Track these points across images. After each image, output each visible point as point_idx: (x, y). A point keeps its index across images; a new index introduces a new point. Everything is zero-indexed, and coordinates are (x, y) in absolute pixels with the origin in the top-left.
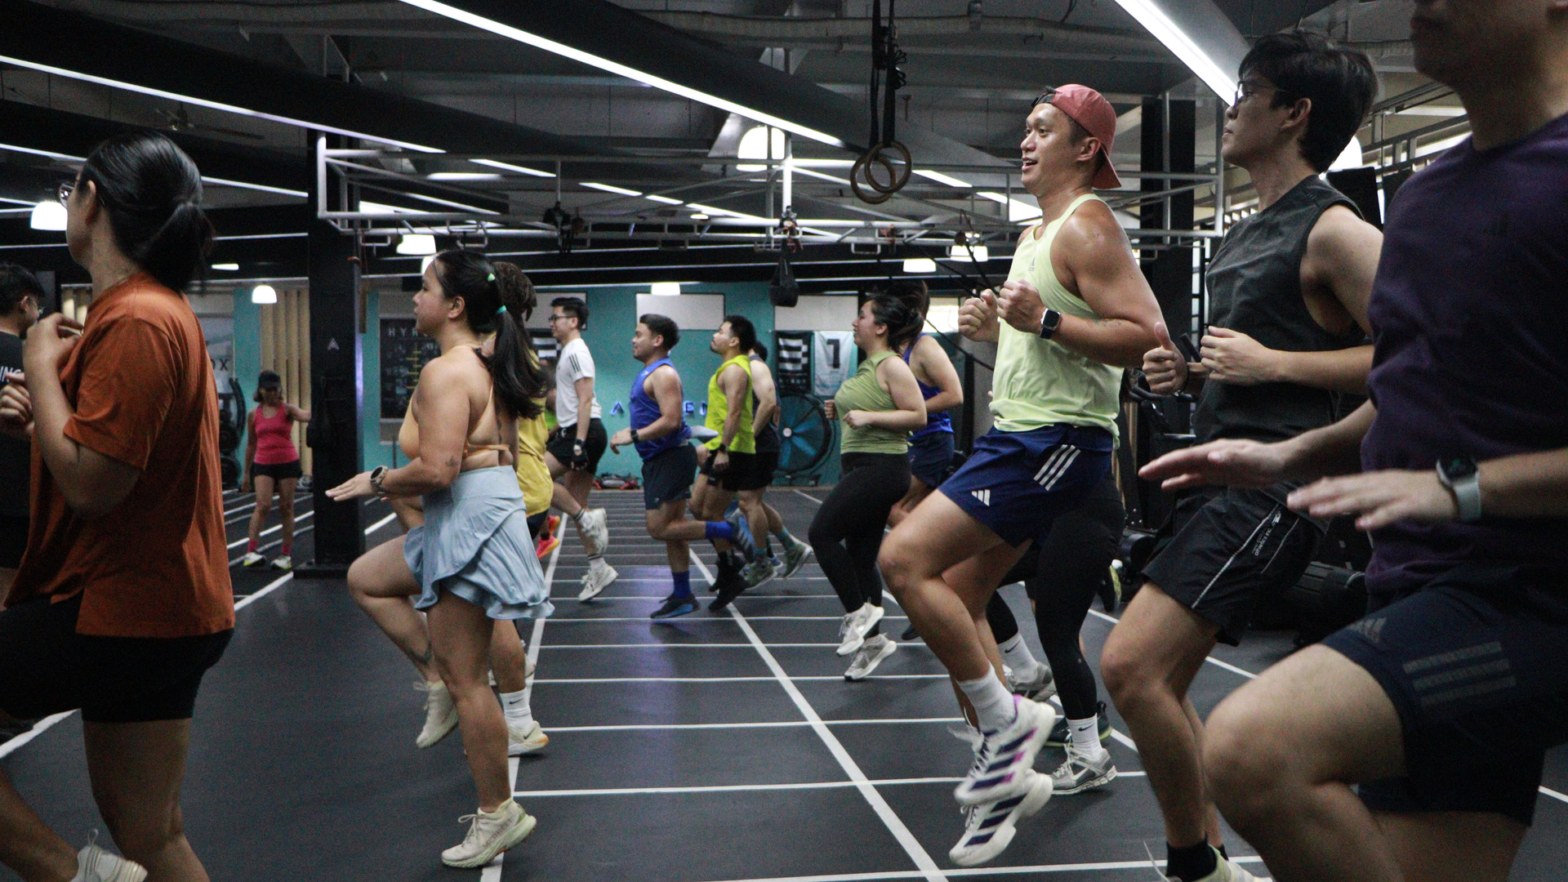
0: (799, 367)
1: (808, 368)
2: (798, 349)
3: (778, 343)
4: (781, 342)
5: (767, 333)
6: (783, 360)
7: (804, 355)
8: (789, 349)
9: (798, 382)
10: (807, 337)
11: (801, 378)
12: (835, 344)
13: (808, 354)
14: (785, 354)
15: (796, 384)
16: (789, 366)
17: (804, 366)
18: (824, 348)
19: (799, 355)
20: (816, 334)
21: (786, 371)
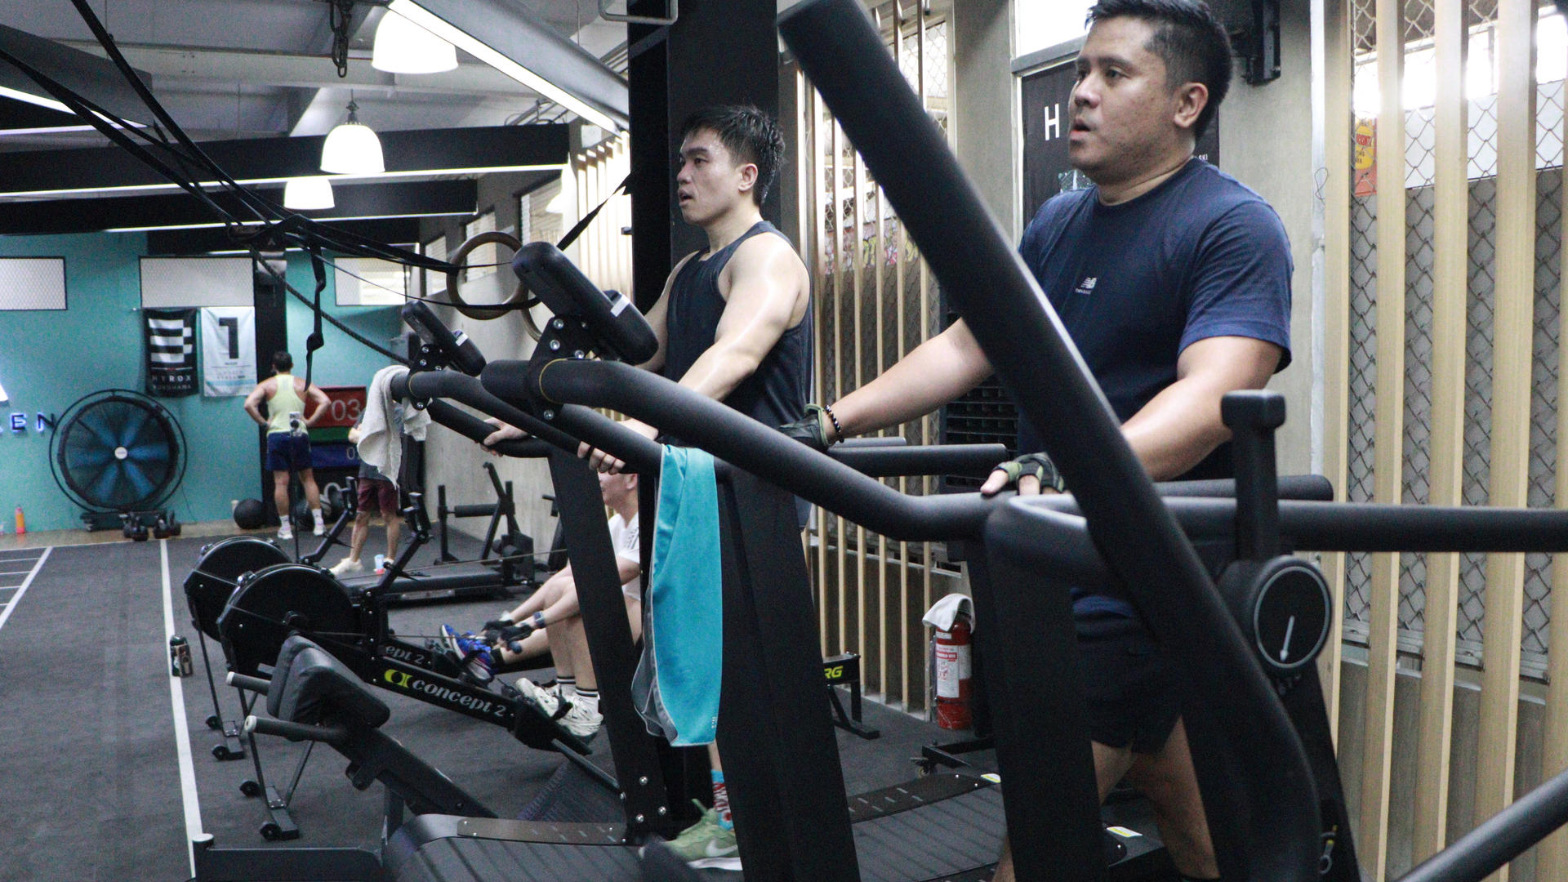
0: (180, 359)
1: (193, 360)
2: (178, 333)
3: (146, 324)
4: (152, 324)
5: (132, 311)
6: (157, 349)
7: (187, 341)
8: (164, 333)
9: (180, 379)
10: (189, 316)
11: (183, 373)
12: (231, 324)
13: (191, 340)
14: (159, 341)
15: (176, 383)
16: (165, 358)
17: (187, 356)
18: (216, 330)
19: (179, 341)
20: (203, 310)
21: (162, 365)
